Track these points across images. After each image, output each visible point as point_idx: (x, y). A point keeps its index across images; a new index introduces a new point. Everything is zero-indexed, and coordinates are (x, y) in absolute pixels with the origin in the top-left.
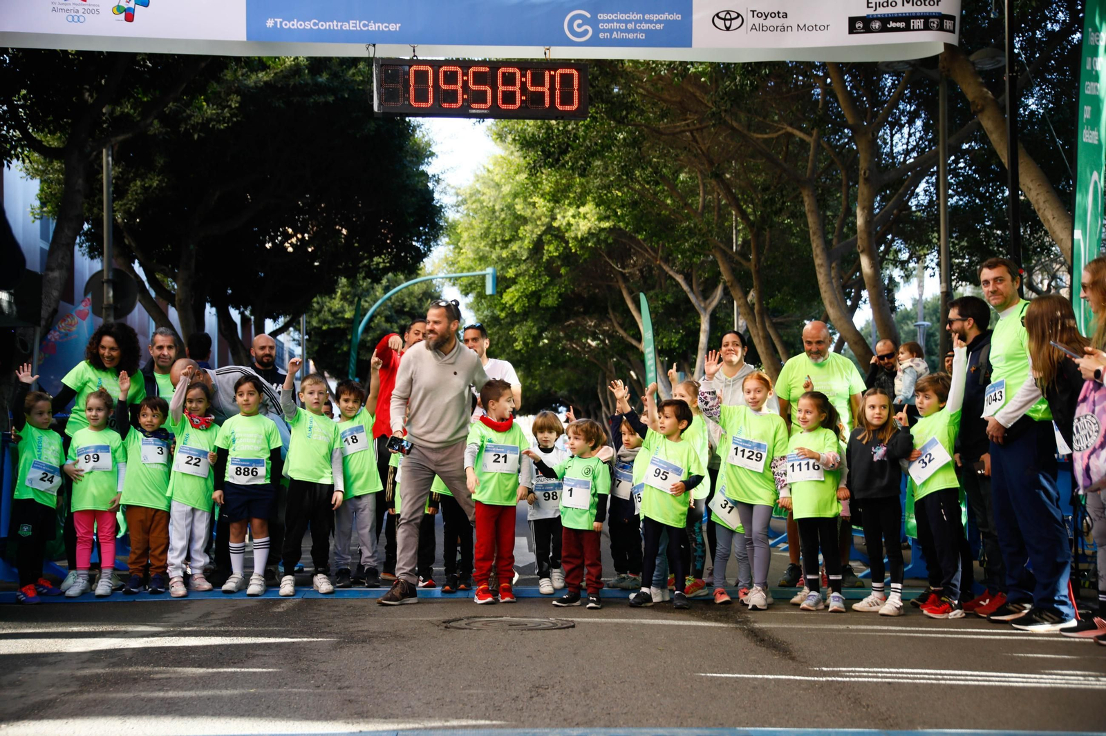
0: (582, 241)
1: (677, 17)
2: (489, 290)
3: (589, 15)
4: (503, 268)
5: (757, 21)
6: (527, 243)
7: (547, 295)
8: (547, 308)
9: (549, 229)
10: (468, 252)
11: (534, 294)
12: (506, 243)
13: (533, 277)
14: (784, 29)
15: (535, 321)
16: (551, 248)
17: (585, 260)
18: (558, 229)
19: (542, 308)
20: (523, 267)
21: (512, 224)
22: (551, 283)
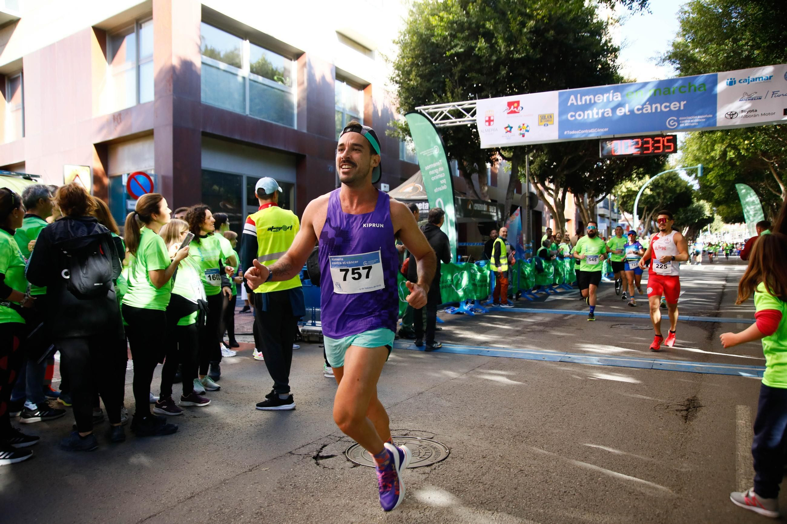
0: (747, 150)
1: (711, 116)
2: (699, 175)
3: (676, 119)
4: (707, 164)
5: (744, 114)
6: (718, 152)
7: (729, 175)
8: (729, 181)
9: (730, 145)
10: (690, 157)
11: (722, 174)
12: (708, 153)
13: (722, 167)
14: (755, 116)
15: (724, 187)
16: (731, 153)
17: (750, 157)
18: (735, 145)
19: (727, 181)
20: (717, 163)
21: (711, 143)
22: (732, 169)
